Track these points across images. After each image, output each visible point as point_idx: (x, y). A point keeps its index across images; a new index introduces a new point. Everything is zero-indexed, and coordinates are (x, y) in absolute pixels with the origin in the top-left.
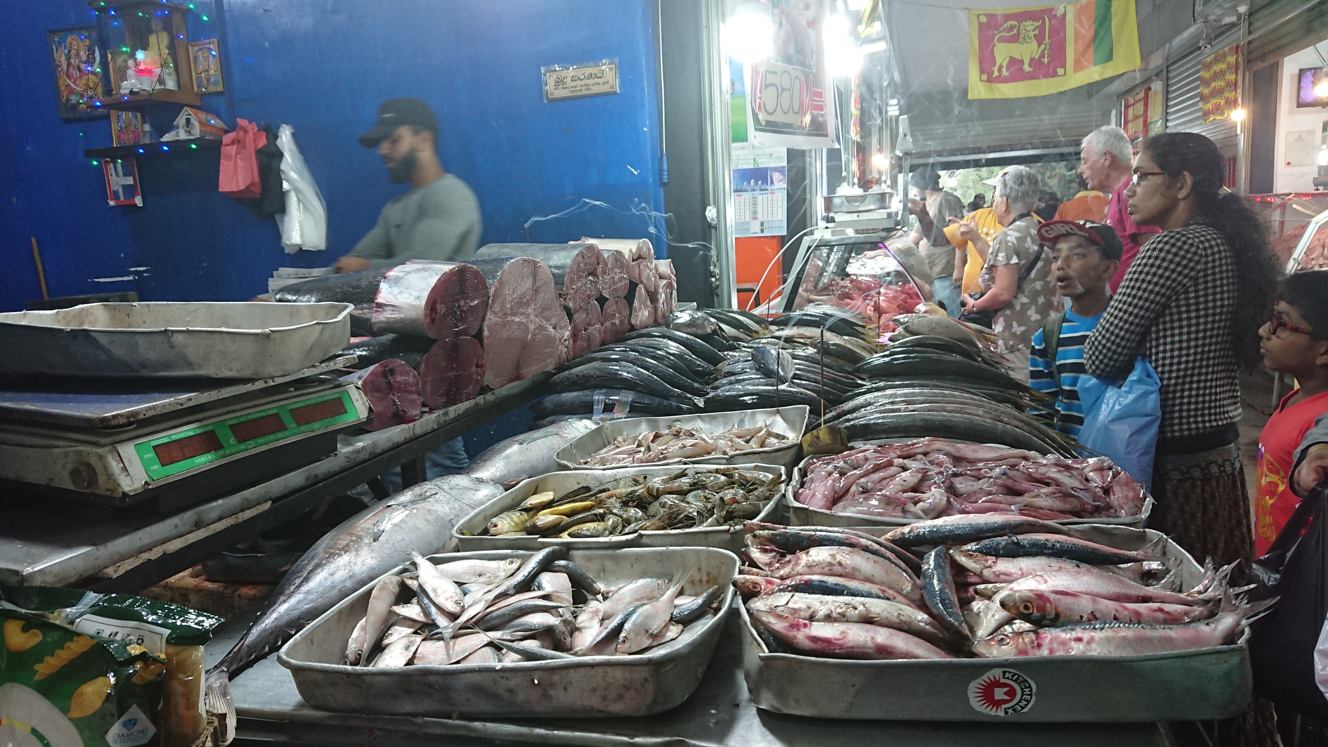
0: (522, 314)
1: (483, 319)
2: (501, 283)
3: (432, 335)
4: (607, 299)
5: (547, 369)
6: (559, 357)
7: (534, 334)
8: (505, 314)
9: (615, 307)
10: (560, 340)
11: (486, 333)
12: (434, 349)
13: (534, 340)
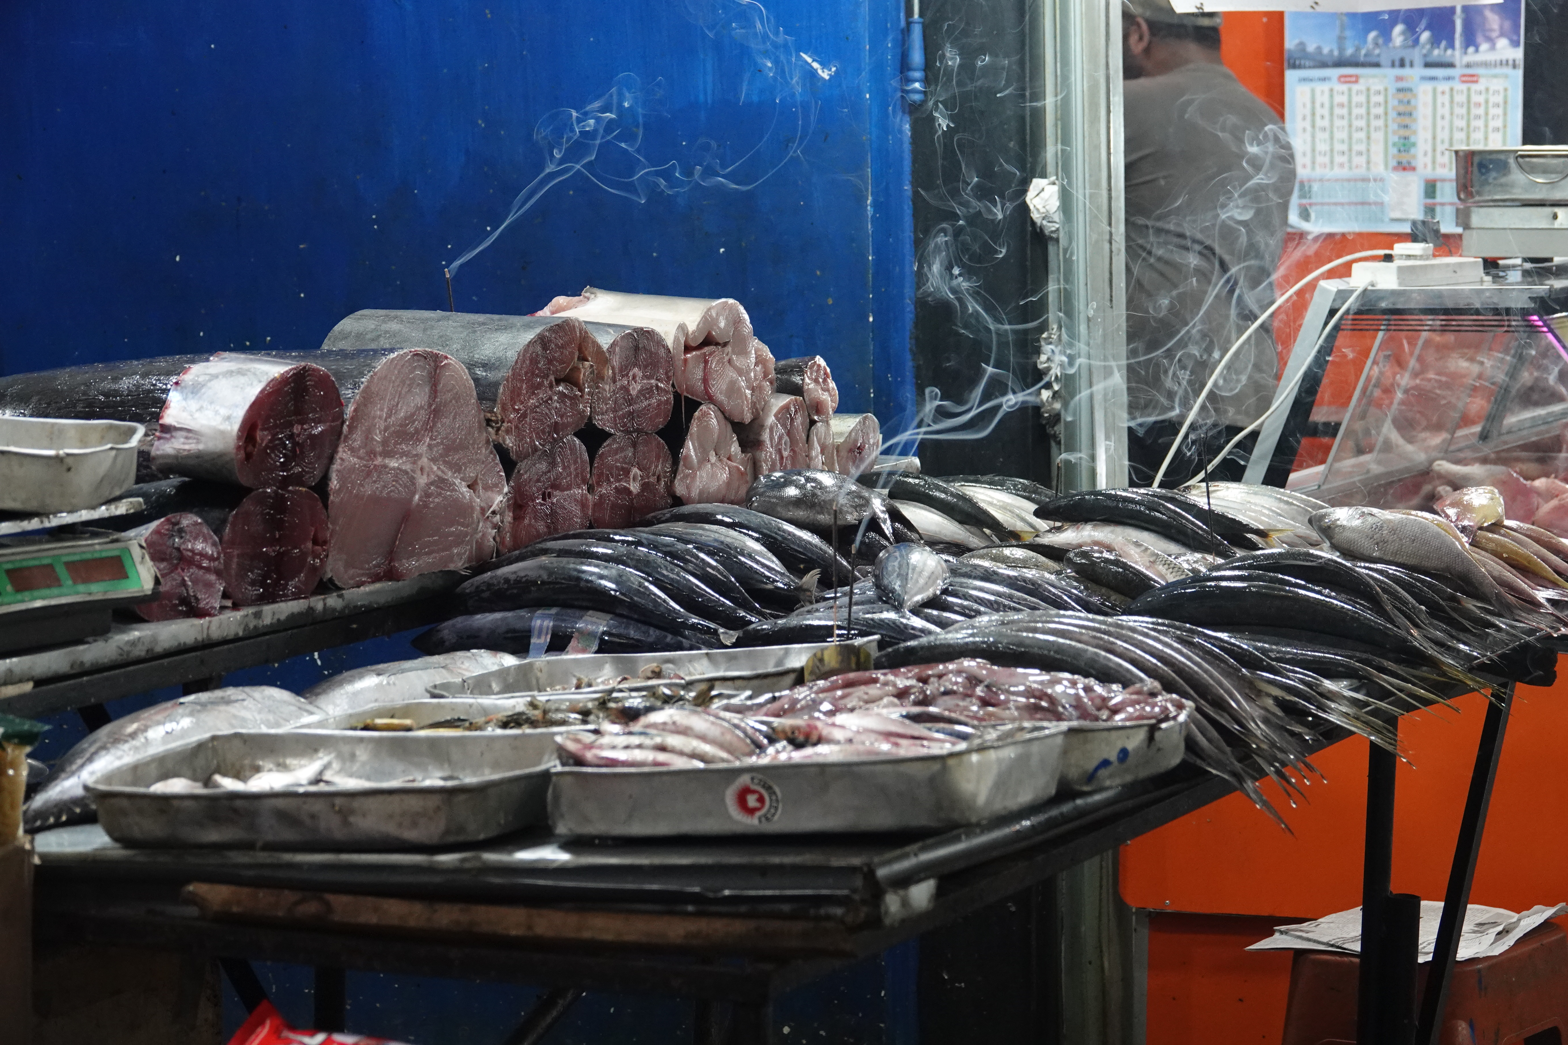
0: (403, 454)
1: (331, 459)
2: (368, 398)
3: (245, 480)
4: (609, 435)
5: (451, 567)
6: (480, 545)
7: (428, 495)
8: (372, 454)
9: (630, 453)
10: (483, 511)
11: (334, 484)
12: (247, 504)
13: (426, 506)
